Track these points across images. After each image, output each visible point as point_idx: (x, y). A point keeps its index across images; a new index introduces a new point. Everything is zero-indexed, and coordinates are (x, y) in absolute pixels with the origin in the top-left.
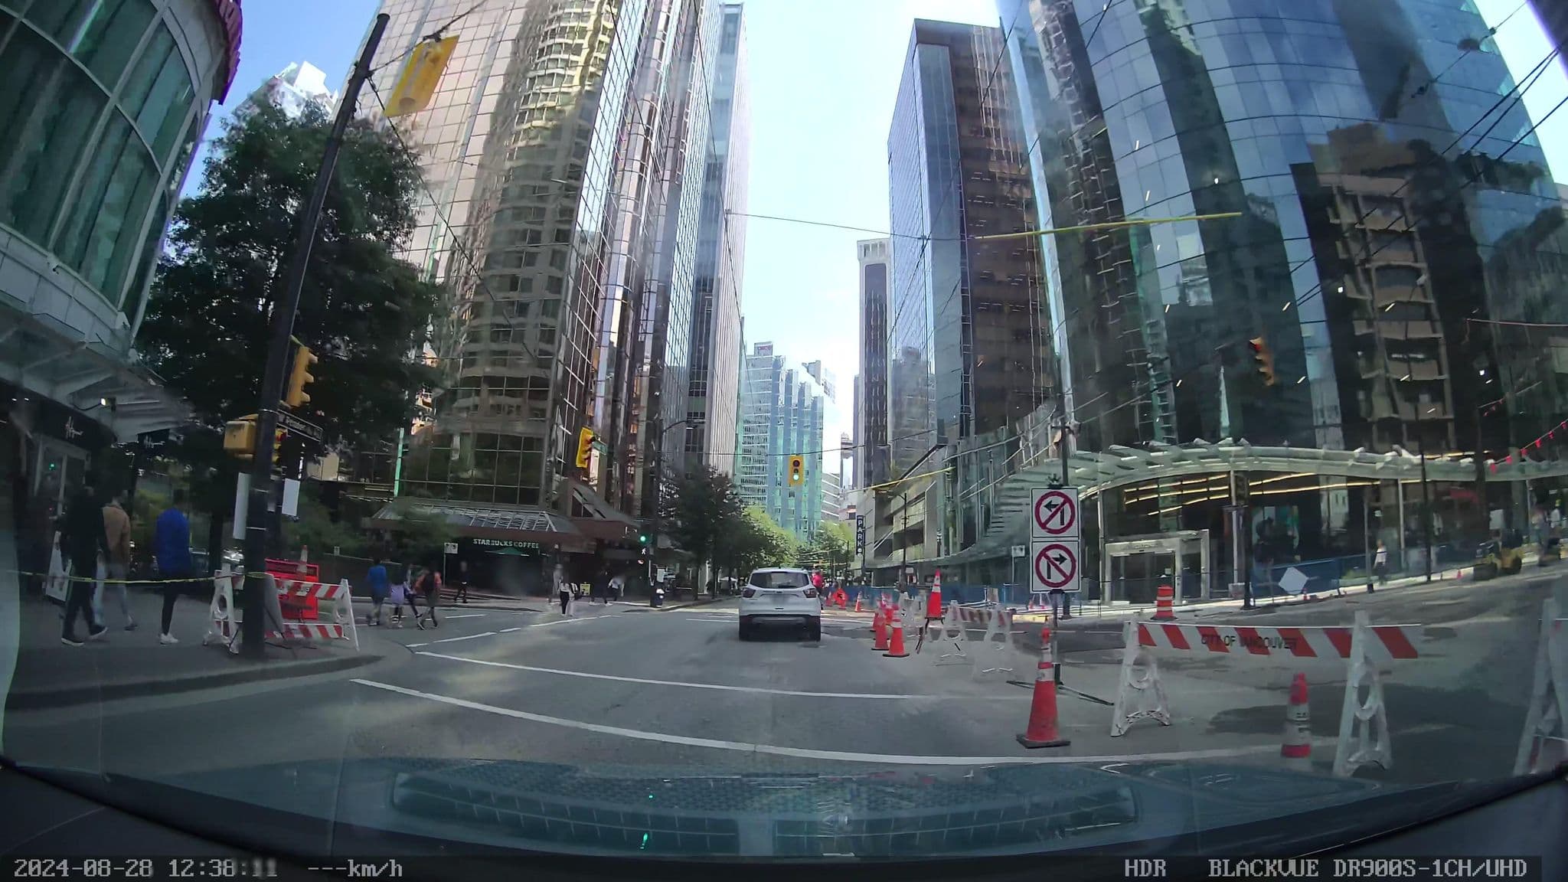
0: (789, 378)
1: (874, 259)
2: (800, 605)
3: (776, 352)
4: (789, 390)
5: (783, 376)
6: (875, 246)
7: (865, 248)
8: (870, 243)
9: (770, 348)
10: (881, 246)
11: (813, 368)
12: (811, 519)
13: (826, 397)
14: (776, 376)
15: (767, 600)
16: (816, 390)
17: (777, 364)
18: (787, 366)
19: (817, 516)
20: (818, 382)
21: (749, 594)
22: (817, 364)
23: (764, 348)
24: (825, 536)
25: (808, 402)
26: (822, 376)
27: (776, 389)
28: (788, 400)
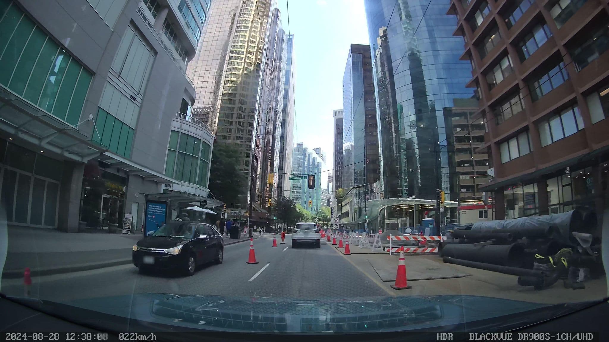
0: (309, 155)
1: (339, 117)
2: (313, 235)
3: (304, 147)
4: (309, 160)
5: (307, 155)
6: (339, 112)
7: (336, 113)
8: (338, 111)
9: (302, 145)
10: (341, 112)
11: (317, 151)
12: (317, 206)
13: (322, 162)
14: (304, 155)
15: (301, 233)
16: (319, 160)
17: (305, 150)
18: (309, 151)
19: (319, 205)
20: (320, 157)
21: (296, 232)
22: (319, 149)
23: (300, 145)
24: (321, 212)
25: (316, 163)
26: (321, 153)
27: (304, 159)
28: (309, 163)
